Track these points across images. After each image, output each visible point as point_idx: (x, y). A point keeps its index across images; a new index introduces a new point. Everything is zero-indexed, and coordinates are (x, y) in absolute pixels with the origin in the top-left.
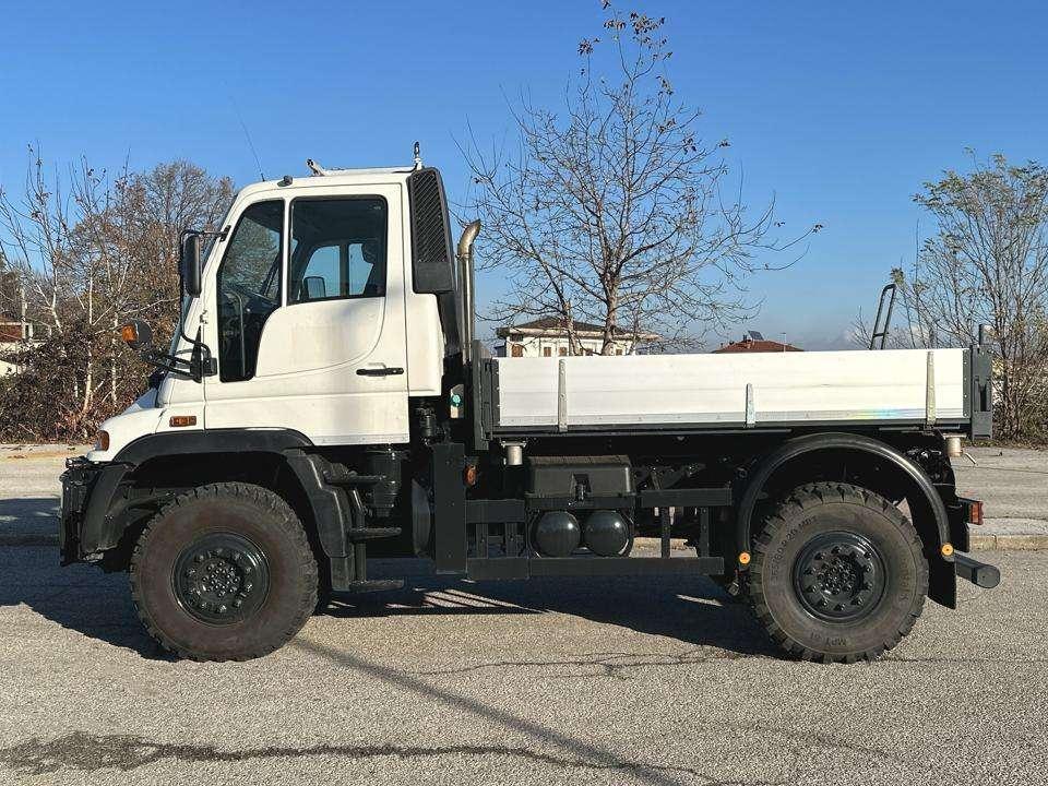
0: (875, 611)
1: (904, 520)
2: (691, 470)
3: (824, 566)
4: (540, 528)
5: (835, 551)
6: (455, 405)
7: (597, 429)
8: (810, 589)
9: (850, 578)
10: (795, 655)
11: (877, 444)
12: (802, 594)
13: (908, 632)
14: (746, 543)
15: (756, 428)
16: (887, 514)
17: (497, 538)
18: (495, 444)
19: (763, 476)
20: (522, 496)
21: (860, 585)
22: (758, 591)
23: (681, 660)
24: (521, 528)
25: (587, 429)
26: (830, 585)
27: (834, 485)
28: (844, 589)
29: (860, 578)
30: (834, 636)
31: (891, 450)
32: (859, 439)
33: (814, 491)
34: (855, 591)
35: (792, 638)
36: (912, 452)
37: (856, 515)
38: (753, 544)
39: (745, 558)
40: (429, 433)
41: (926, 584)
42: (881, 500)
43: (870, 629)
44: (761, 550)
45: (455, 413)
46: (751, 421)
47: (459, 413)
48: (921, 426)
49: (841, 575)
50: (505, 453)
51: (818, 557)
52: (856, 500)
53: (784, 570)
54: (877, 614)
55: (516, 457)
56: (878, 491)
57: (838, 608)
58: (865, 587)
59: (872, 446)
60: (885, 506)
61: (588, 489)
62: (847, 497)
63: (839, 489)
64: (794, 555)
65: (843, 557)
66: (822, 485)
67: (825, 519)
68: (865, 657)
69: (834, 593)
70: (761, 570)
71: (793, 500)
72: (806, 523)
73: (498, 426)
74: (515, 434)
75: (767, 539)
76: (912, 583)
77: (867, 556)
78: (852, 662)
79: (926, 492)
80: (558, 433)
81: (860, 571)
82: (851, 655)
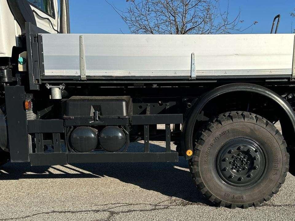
0: (260, 180)
1: (277, 132)
2: (168, 105)
3: (233, 157)
4: (74, 135)
5: (239, 149)
6: (20, 63)
7: (104, 78)
8: (225, 169)
9: (247, 163)
10: (216, 204)
11: (264, 89)
12: (221, 171)
13: (277, 191)
14: (190, 144)
15: (197, 79)
16: (268, 128)
17: (49, 141)
18: (43, 86)
19: (201, 106)
20: (61, 118)
21: (252, 167)
22: (197, 171)
23: (155, 207)
24: (63, 136)
25: (98, 78)
26: (236, 167)
27: (240, 112)
28: (244, 169)
29: (252, 163)
30: (237, 194)
31: (272, 92)
32: (253, 86)
33: (229, 116)
34: (249, 170)
35: (215, 196)
36: (284, 96)
37: (251, 129)
38: (194, 145)
39: (189, 153)
40: (6, 80)
41: (288, 167)
42: (265, 120)
43: (256, 190)
44: (199, 148)
45: (21, 68)
46: (194, 75)
47: (24, 68)
48: (289, 79)
49: (242, 161)
50: (50, 92)
51: (230, 152)
52: (251, 121)
53: (211, 159)
54: (260, 182)
55: (57, 94)
56: (264, 115)
57: (240, 179)
58: (255, 168)
59: (261, 90)
60: (267, 124)
61: (101, 114)
62: (246, 119)
63: (242, 114)
64: (217, 151)
65: (244, 152)
66: (233, 113)
67: (234, 131)
68: (254, 205)
69: (238, 171)
70: (198, 159)
71: (217, 121)
72: (224, 133)
73: (44, 76)
74: (56, 81)
75: (202, 142)
76: (280, 166)
77: (256, 151)
78: (246, 208)
79: (290, 116)
80: (81, 80)
81: (252, 159)
82: (246, 204)
